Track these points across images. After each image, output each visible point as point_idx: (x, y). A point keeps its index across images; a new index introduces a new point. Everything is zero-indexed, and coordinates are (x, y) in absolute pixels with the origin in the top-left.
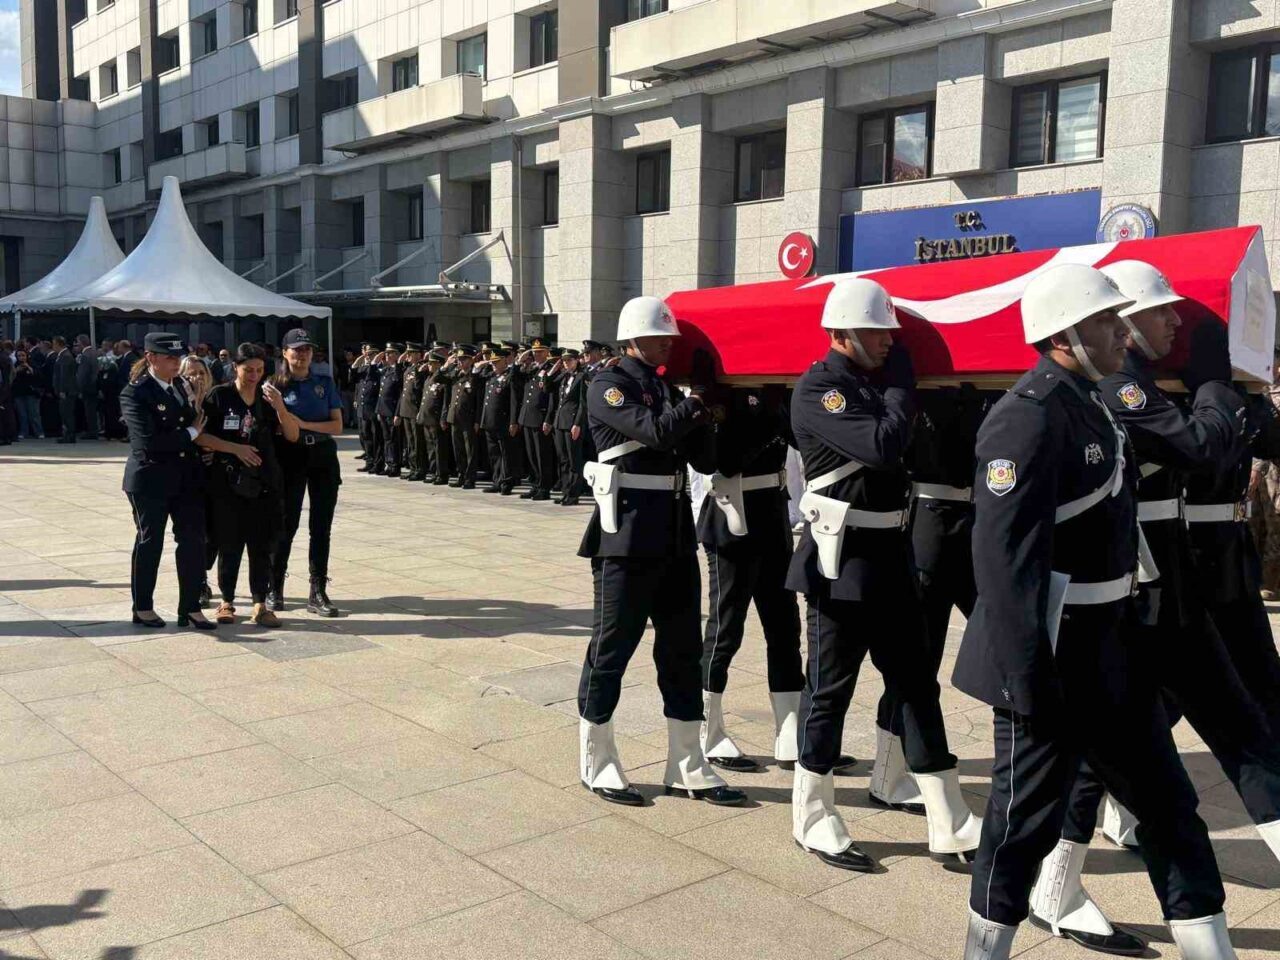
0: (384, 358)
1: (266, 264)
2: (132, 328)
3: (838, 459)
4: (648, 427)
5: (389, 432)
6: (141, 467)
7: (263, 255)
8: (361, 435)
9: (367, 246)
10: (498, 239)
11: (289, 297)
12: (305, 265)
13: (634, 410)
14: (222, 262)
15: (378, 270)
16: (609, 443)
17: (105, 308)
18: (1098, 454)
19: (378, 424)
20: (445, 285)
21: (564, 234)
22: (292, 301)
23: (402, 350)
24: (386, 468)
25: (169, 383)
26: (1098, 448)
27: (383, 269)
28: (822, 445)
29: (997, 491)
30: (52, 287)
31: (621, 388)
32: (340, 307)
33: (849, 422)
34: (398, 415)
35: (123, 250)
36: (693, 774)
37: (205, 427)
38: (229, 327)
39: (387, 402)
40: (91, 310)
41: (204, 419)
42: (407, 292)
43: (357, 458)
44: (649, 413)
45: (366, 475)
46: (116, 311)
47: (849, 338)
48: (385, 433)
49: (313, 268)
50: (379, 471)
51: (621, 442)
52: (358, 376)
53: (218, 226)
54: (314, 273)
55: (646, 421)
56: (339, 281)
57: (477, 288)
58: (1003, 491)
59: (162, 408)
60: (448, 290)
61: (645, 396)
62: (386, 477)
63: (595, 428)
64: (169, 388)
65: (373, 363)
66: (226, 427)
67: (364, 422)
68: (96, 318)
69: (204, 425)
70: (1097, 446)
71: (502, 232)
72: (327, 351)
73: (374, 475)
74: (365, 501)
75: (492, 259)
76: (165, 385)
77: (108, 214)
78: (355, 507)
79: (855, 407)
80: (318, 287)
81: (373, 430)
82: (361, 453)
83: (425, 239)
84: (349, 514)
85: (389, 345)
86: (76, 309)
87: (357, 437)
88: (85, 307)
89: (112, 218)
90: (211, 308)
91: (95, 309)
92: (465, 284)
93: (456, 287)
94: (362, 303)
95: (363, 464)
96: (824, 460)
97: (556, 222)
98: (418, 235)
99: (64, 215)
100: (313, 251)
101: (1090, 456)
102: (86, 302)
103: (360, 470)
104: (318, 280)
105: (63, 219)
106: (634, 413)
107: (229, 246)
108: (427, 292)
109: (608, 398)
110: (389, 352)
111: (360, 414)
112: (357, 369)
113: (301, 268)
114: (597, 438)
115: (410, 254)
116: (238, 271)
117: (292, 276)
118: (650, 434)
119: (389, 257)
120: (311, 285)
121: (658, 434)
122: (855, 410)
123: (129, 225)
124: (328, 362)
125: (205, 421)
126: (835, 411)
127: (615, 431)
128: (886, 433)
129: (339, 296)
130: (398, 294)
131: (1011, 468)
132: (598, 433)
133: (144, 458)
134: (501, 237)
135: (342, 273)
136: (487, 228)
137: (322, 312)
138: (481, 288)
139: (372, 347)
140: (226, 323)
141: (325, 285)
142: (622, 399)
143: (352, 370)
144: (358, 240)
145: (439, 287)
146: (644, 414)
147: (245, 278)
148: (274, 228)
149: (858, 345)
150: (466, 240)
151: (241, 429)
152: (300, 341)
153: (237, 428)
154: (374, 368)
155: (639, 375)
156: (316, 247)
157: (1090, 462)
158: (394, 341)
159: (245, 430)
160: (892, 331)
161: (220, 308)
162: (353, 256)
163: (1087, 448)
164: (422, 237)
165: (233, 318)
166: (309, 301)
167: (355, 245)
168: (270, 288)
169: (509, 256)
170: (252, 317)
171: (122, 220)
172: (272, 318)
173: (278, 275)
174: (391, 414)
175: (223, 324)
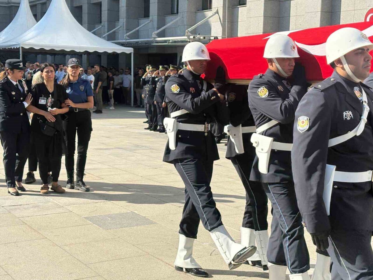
0: (159, 74)
1: (102, 26)
2: (39, 57)
3: (268, 119)
4: (189, 103)
5: (160, 110)
6: (3, 120)
7: (101, 22)
8: (146, 111)
9: (151, 17)
10: (215, 13)
11: (113, 43)
12: (121, 27)
13: (184, 95)
14: (81, 24)
15: (156, 29)
16: (174, 110)
17: (27, 47)
18: (350, 115)
19: (155, 106)
20: (189, 37)
21: (249, 10)
22: (114, 44)
23: (167, 70)
24: (158, 128)
25: (16, 82)
26: (350, 113)
27: (158, 28)
28: (260, 113)
29: (300, 130)
30: (4, 38)
31: (180, 85)
32: (137, 48)
33: (269, 101)
34: (165, 102)
35: (36, 19)
36: (186, 261)
37: (31, 103)
38: (85, 57)
39: (159, 95)
40: (21, 49)
41: (31, 99)
42: (170, 40)
43: (144, 122)
44: (190, 97)
45: (148, 131)
46: (32, 49)
47: (274, 63)
48: (158, 110)
49: (125, 28)
50: (155, 129)
51: (179, 110)
52: (145, 82)
53: (80, 8)
54: (125, 31)
55: (188, 100)
56: (136, 35)
57: (204, 38)
58: (303, 131)
59: (14, 93)
60: (190, 39)
61: (191, 89)
62: (158, 132)
63: (168, 102)
64: (17, 84)
65: (153, 76)
66: (40, 103)
67: (148, 105)
68: (23, 52)
69: (31, 101)
70: (350, 112)
71: (218, 9)
72: (130, 69)
73: (152, 131)
74: (148, 145)
75: (212, 23)
76: (15, 83)
77: (30, 2)
78: (144, 148)
79: (272, 95)
80: (127, 38)
81: (152, 109)
82: (146, 120)
83: (179, 13)
84: (141, 151)
85: (161, 67)
86: (14, 48)
87: (144, 112)
88: (18, 47)
89: (31, 4)
90: (77, 48)
91: (22, 47)
92: (198, 36)
93: (194, 37)
94: (148, 46)
95: (147, 125)
96: (261, 120)
97: (245, 4)
98: (176, 12)
99: (10, 3)
100: (125, 20)
101: (346, 116)
102: (19, 44)
103: (145, 129)
104: (128, 34)
105: (10, 5)
106: (183, 97)
107: (85, 17)
108: (180, 40)
109: (172, 89)
110: (161, 71)
111: (146, 101)
112: (145, 79)
113: (119, 28)
114: (170, 107)
115: (171, 21)
116: (89, 29)
117: (114, 32)
118: (189, 107)
119: (161, 22)
120: (124, 37)
121: (192, 107)
122: (273, 95)
123: (39, 7)
124: (131, 75)
125: (32, 100)
126: (263, 97)
127: (176, 105)
128: (286, 106)
129: (137, 42)
130: (165, 41)
131: (307, 120)
132: (170, 105)
133: (5, 116)
134: (217, 12)
135: (138, 31)
136: (210, 7)
137: (129, 50)
138: (206, 38)
139: (152, 68)
140: (83, 55)
141: (131, 37)
142: (179, 90)
143: (142, 79)
144: (147, 15)
145: (186, 37)
146: (188, 97)
147: (93, 33)
148: (107, 9)
149: (278, 66)
150: (199, 14)
151: (47, 104)
152: (73, 63)
153: (45, 104)
154: (154, 78)
155: (190, 78)
156: (126, 18)
157: (346, 119)
158: (162, 65)
159: (48, 105)
160: (295, 59)
161: (80, 48)
162: (144, 22)
163: (344, 113)
164: (178, 13)
165: (87, 53)
166: (123, 45)
167: (145, 17)
168: (104, 38)
169: (221, 21)
170: (96, 53)
171: (36, 5)
172: (105, 53)
173: (108, 32)
174: (161, 101)
175: (81, 56)
